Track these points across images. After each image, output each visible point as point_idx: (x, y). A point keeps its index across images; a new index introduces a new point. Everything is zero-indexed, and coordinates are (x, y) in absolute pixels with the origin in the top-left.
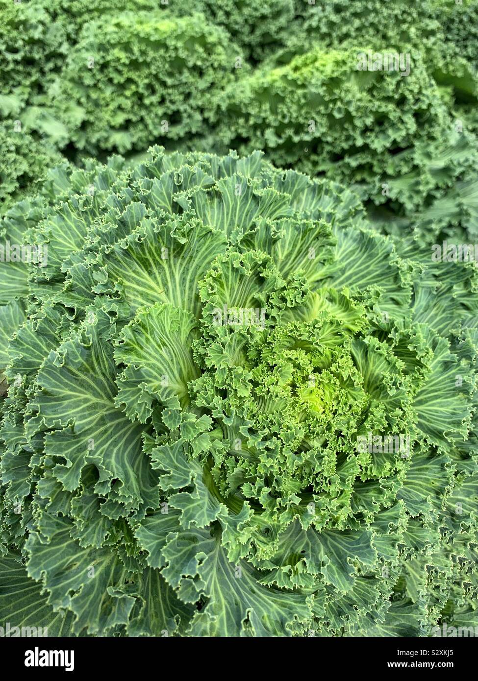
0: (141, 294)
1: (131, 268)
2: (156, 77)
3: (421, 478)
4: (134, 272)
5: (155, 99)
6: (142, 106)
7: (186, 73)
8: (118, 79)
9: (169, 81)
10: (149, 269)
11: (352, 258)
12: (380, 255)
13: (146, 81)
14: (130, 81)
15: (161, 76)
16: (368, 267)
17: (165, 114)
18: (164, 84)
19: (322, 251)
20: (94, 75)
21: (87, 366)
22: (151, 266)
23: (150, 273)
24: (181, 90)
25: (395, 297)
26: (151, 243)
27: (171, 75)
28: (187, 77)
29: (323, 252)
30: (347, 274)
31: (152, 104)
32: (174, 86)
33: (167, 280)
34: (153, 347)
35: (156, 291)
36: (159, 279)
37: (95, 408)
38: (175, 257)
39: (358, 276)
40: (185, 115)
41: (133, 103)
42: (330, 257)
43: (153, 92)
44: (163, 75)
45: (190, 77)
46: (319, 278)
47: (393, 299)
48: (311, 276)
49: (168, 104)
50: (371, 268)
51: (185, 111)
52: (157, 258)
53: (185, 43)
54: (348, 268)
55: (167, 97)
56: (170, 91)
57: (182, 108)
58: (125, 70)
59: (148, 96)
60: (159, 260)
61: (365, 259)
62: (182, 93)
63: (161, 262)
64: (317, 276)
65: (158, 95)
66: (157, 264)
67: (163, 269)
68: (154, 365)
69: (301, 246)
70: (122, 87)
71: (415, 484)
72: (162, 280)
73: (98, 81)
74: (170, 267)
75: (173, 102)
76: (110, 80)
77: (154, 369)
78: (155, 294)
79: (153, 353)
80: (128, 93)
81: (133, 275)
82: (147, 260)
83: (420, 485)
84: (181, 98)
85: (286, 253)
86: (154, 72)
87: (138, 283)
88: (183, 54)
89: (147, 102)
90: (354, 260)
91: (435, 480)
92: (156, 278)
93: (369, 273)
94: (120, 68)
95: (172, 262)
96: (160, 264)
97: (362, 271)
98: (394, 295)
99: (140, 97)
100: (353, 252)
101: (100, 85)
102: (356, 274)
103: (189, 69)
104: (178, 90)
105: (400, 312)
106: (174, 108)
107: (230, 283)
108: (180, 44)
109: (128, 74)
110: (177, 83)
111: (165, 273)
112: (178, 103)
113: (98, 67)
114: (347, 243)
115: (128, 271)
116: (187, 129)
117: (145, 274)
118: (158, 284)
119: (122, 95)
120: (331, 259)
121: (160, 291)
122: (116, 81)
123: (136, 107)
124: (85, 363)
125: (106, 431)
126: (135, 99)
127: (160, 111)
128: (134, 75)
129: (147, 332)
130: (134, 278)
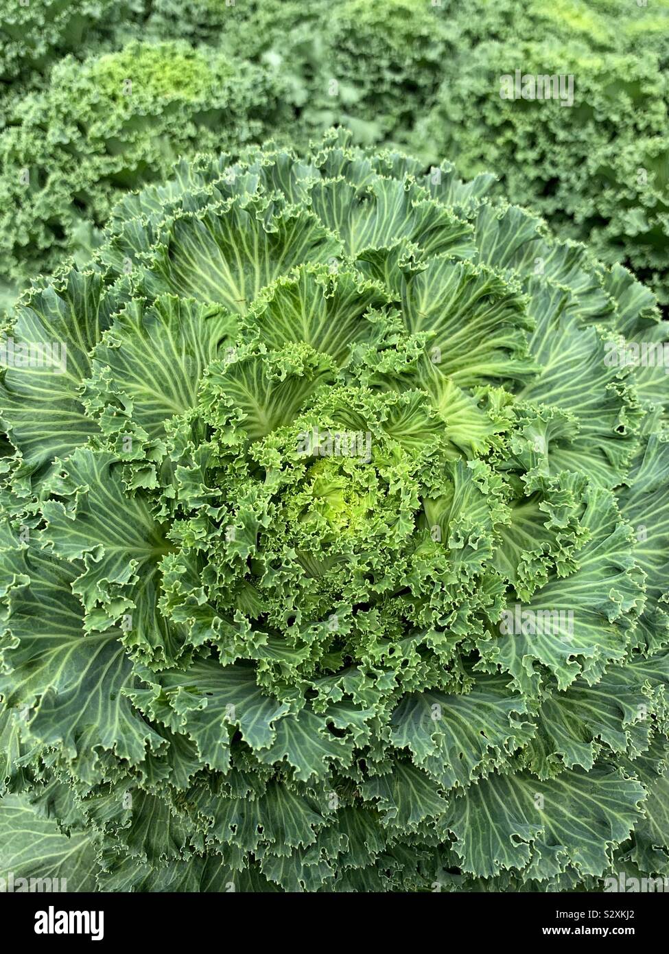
0: (212, 292)
1: (211, 254)
2: (545, 126)
3: (473, 719)
4: (214, 260)
5: (532, 155)
6: (512, 161)
7: (591, 128)
8: (494, 119)
9: (562, 135)
10: (232, 262)
11: (571, 370)
12: (608, 374)
13: (529, 129)
14: (508, 124)
15: (552, 126)
16: (587, 388)
17: (539, 179)
18: (552, 138)
19: (511, 333)
20: (464, 109)
21: (65, 324)
22: (234, 258)
23: (233, 268)
24: (574, 150)
25: (606, 449)
26: (242, 227)
27: (567, 126)
28: (590, 135)
29: (512, 336)
30: (554, 392)
31: (525, 161)
32: (564, 143)
33: (254, 288)
34: (167, 345)
35: (233, 296)
36: (242, 281)
37: (63, 384)
38: (272, 258)
39: (568, 399)
40: (565, 185)
41: (502, 155)
42: (519, 347)
43: (533, 144)
44: (556, 125)
45: (595, 136)
46: (489, 373)
47: (603, 453)
48: (474, 363)
49: (547, 165)
50: (590, 392)
51: (568, 180)
52: (247, 250)
53: (606, 88)
54: (561, 382)
55: (549, 156)
56: (557, 149)
57: (563, 176)
58: (506, 107)
59: (524, 149)
60: (249, 254)
61: (587, 375)
62: (576, 155)
63: (251, 258)
64: (487, 368)
65: (538, 150)
66: (245, 259)
67: (253, 269)
68: (155, 366)
69: (455, 303)
70: (496, 130)
71: (460, 723)
72: (247, 285)
73: (468, 117)
74: (263, 270)
75: (554, 164)
76: (483, 119)
77: (151, 370)
78: (231, 299)
79: (162, 353)
80: (500, 141)
81: (212, 263)
82: (230, 247)
83: (465, 727)
84: (571, 161)
85: (433, 307)
86: (543, 118)
87: (214, 275)
88: (596, 101)
89: (520, 156)
90: (573, 374)
91: (489, 731)
92: (238, 278)
93: (583, 399)
94: (502, 105)
95: (267, 265)
96: (248, 261)
97: (576, 392)
98: (605, 445)
99: (513, 147)
100: (577, 362)
101: (469, 124)
102: (567, 395)
103: (596, 123)
104: (570, 150)
105: (606, 476)
106: (553, 172)
107: (312, 309)
108: (597, 87)
109: (508, 114)
110: (570, 138)
111: (253, 277)
112: (561, 167)
113: (474, 99)
114: (578, 347)
115: (206, 256)
116: (560, 206)
117: (226, 268)
118: (239, 286)
119: (493, 142)
120: (521, 351)
121: (239, 298)
122: (489, 122)
123: (504, 162)
124: (62, 318)
125: (64, 418)
126: (506, 150)
127: (532, 173)
128: (516, 118)
129: (167, 323)
130: (210, 267)
